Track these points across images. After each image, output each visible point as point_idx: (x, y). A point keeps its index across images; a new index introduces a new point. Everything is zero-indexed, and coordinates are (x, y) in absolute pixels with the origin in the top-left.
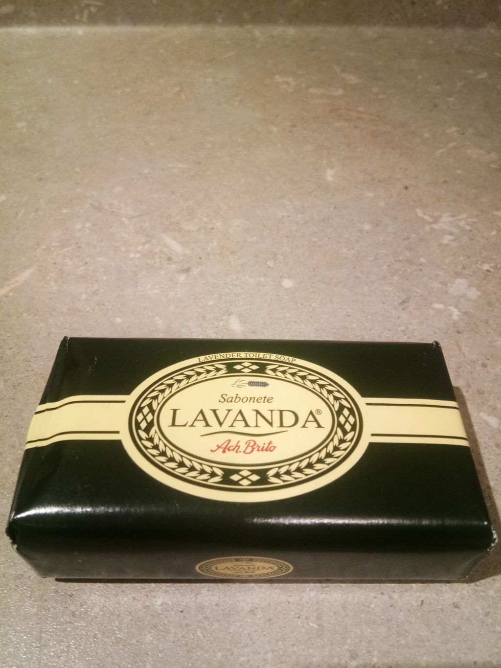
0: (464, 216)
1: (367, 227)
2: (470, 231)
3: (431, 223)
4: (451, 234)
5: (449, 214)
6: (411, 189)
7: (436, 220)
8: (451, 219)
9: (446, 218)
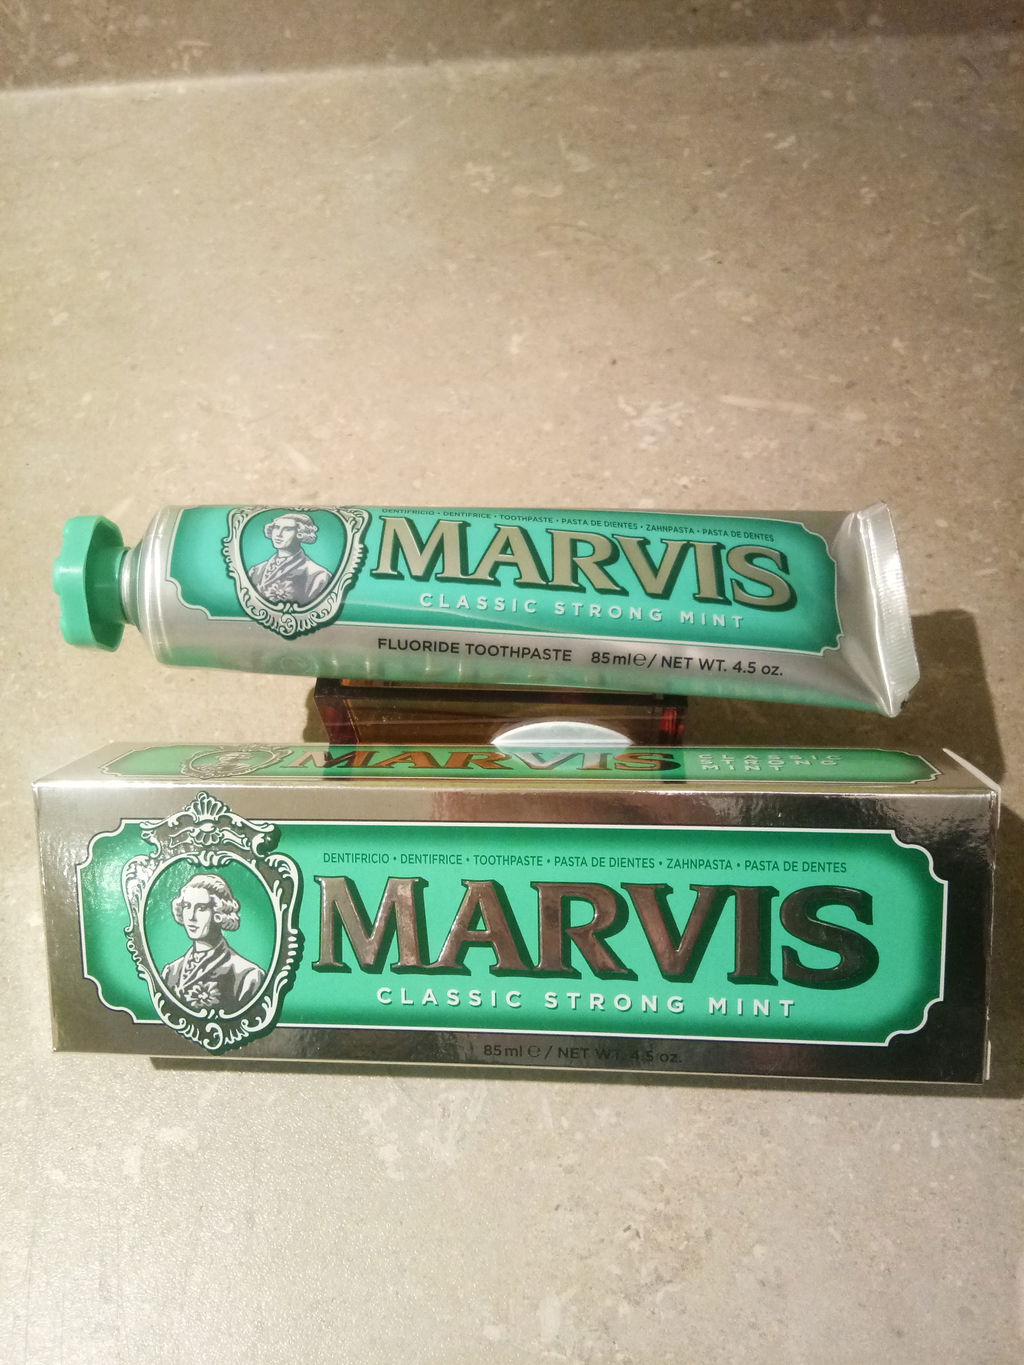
0: (680, 404)
1: (548, 427)
2: (680, 428)
3: (633, 418)
4: (653, 433)
5: (660, 403)
6: (620, 363)
7: (640, 412)
8: (661, 410)
9: (654, 410)
